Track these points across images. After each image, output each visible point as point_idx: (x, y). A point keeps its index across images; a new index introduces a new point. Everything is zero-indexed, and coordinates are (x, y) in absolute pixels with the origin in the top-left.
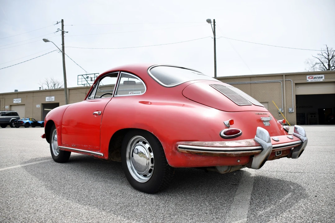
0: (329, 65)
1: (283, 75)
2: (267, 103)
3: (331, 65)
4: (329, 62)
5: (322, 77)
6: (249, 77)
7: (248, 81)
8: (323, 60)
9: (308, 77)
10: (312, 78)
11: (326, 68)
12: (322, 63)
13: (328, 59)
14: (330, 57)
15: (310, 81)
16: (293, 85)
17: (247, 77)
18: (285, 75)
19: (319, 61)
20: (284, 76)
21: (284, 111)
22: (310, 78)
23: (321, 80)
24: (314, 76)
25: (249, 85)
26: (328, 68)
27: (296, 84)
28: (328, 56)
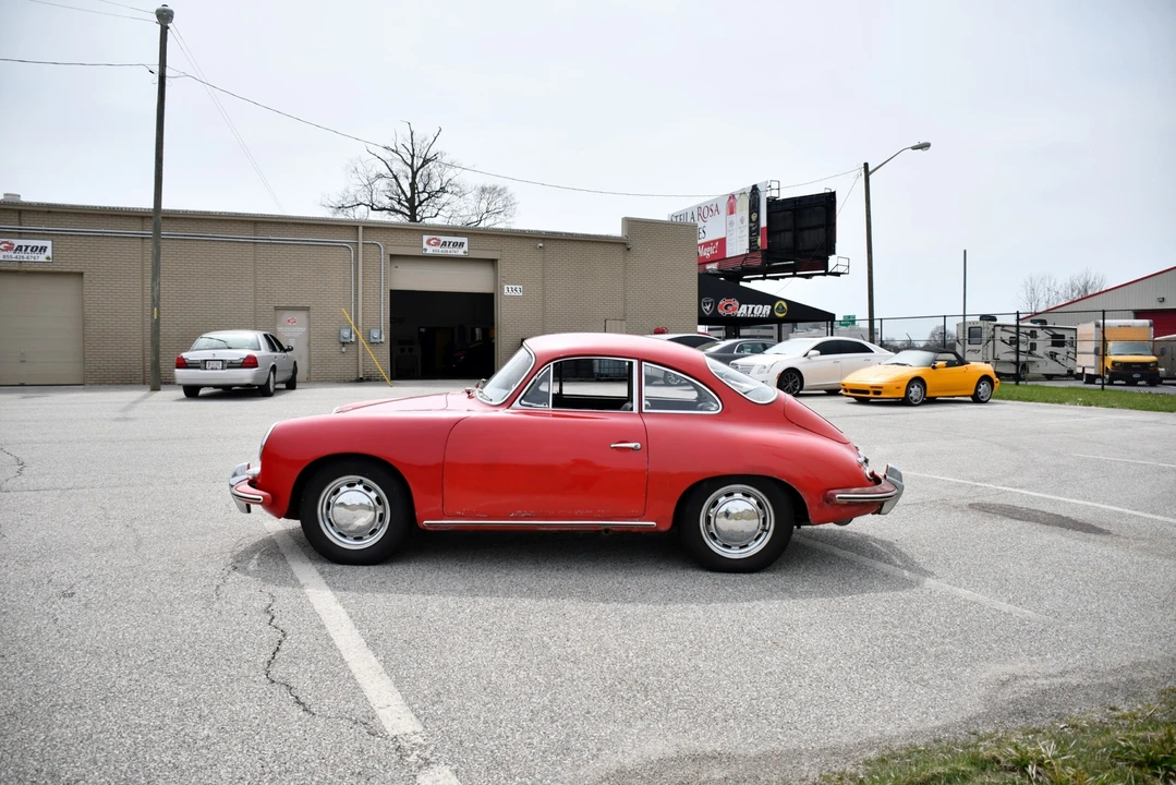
0: (413, 186)
1: (358, 227)
2: (307, 309)
3: (421, 188)
4: (414, 178)
5: (462, 244)
6: (250, 221)
7: (246, 234)
8: (398, 166)
9: (426, 238)
10: (436, 244)
11: (403, 192)
12: (395, 177)
13: (411, 166)
14: (418, 162)
15: (430, 250)
16: (385, 259)
17: (243, 221)
18: (364, 227)
19: (385, 170)
20: (361, 229)
21: (357, 337)
22: (432, 242)
23: (460, 252)
24: (443, 239)
25: (251, 247)
26: (409, 195)
27: (393, 257)
28: (413, 156)
